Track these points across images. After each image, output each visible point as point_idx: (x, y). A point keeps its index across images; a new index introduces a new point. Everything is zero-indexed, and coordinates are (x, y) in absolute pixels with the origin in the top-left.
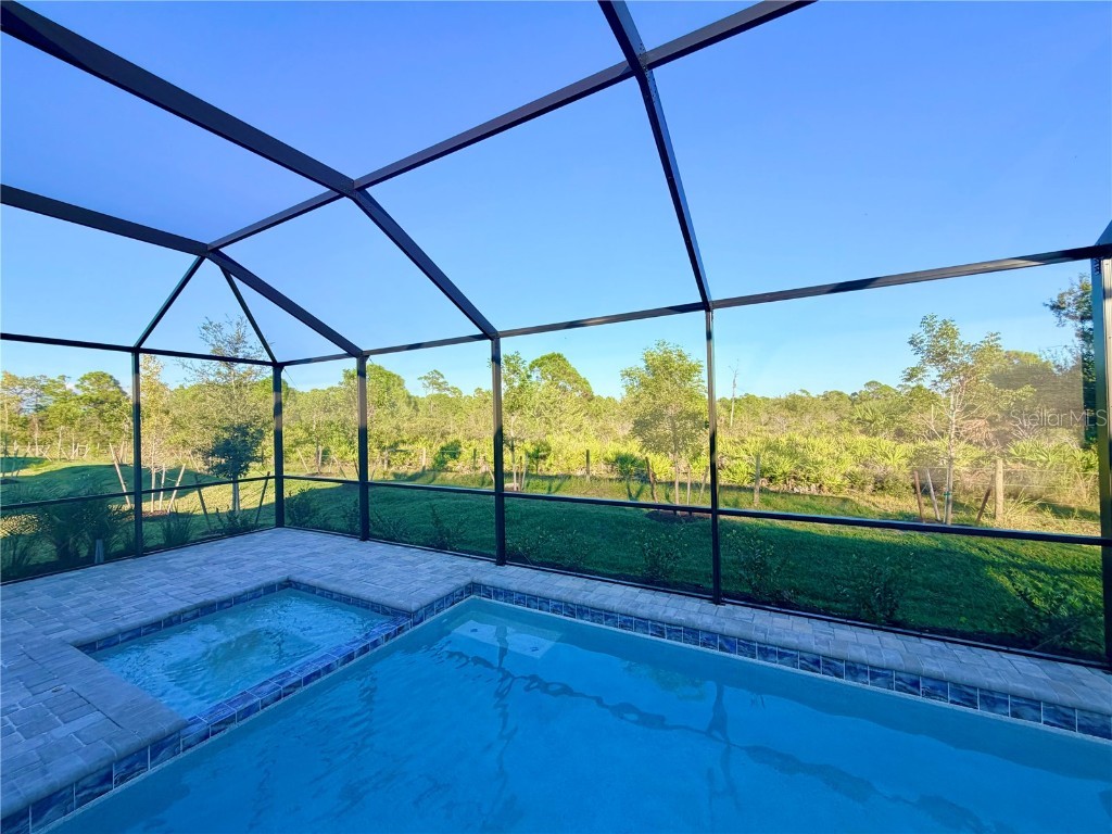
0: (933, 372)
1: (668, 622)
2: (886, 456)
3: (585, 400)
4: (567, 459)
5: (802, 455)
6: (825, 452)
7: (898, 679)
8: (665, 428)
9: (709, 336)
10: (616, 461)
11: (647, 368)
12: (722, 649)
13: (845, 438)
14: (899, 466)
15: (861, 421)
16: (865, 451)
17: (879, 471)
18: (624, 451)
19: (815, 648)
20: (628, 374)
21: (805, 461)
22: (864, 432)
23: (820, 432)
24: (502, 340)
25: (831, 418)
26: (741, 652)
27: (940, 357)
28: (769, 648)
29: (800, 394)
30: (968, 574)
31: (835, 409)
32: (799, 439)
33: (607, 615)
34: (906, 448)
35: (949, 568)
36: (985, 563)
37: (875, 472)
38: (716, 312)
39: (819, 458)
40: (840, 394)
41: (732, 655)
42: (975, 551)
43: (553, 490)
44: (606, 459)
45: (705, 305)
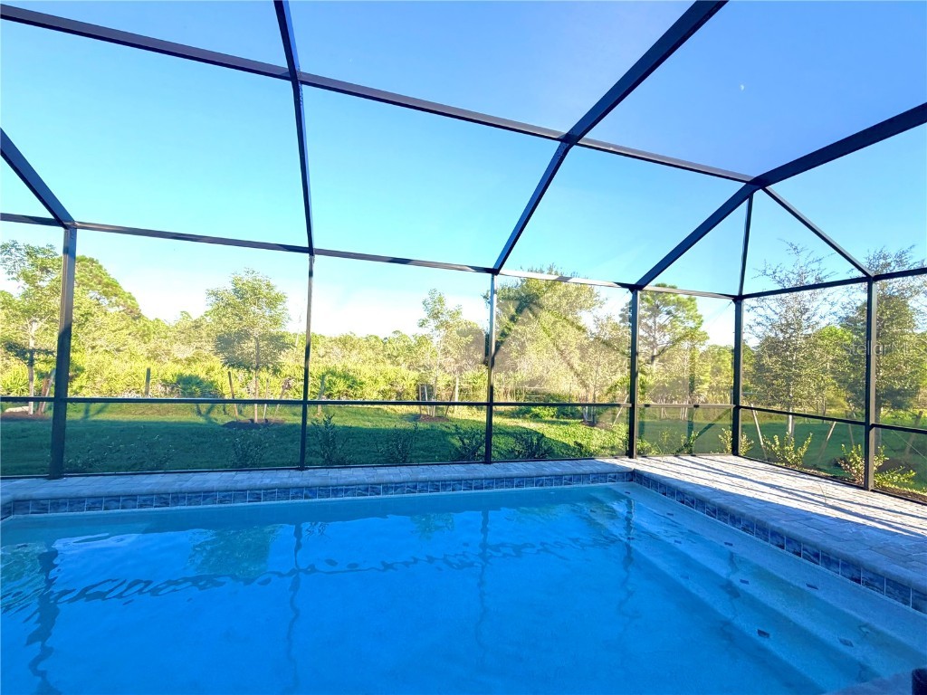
0: (432, 323)
1: (265, 487)
2: (404, 379)
3: (129, 318)
4: (108, 380)
5: (352, 377)
6: (368, 376)
7: (408, 487)
8: (249, 346)
9: (311, 274)
10: (178, 382)
11: (236, 291)
12: (306, 497)
13: (380, 367)
14: (411, 385)
15: (390, 357)
16: (392, 375)
17: (399, 389)
18: (187, 373)
19: (367, 481)
20: (215, 294)
21: (354, 382)
22: (393, 363)
23: (364, 362)
24: (79, 232)
25: (370, 353)
26: (320, 496)
27: (436, 316)
28: (339, 488)
29: (349, 334)
30: (440, 440)
31: (373, 348)
32: (350, 366)
33: (207, 495)
34: (415, 374)
35: (432, 438)
36: (448, 434)
37: (397, 389)
38: (317, 257)
39: (364, 380)
40: (376, 337)
41: (314, 500)
42: (444, 429)
43: (91, 413)
44: (164, 380)
45: (310, 250)
